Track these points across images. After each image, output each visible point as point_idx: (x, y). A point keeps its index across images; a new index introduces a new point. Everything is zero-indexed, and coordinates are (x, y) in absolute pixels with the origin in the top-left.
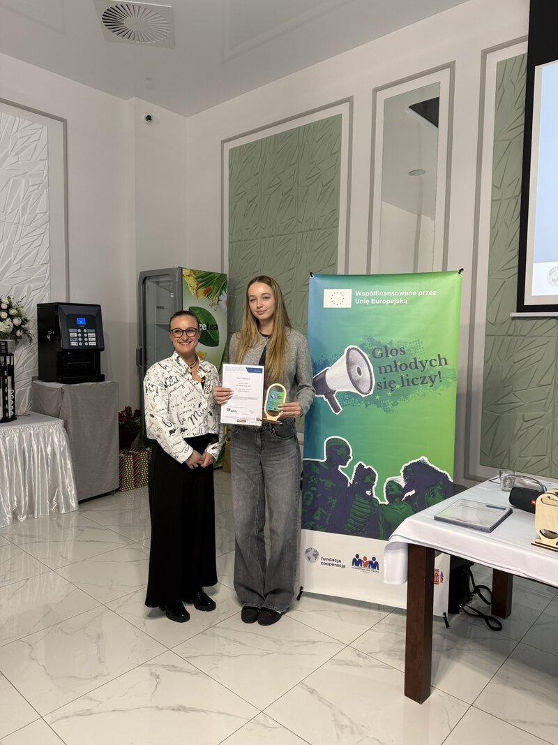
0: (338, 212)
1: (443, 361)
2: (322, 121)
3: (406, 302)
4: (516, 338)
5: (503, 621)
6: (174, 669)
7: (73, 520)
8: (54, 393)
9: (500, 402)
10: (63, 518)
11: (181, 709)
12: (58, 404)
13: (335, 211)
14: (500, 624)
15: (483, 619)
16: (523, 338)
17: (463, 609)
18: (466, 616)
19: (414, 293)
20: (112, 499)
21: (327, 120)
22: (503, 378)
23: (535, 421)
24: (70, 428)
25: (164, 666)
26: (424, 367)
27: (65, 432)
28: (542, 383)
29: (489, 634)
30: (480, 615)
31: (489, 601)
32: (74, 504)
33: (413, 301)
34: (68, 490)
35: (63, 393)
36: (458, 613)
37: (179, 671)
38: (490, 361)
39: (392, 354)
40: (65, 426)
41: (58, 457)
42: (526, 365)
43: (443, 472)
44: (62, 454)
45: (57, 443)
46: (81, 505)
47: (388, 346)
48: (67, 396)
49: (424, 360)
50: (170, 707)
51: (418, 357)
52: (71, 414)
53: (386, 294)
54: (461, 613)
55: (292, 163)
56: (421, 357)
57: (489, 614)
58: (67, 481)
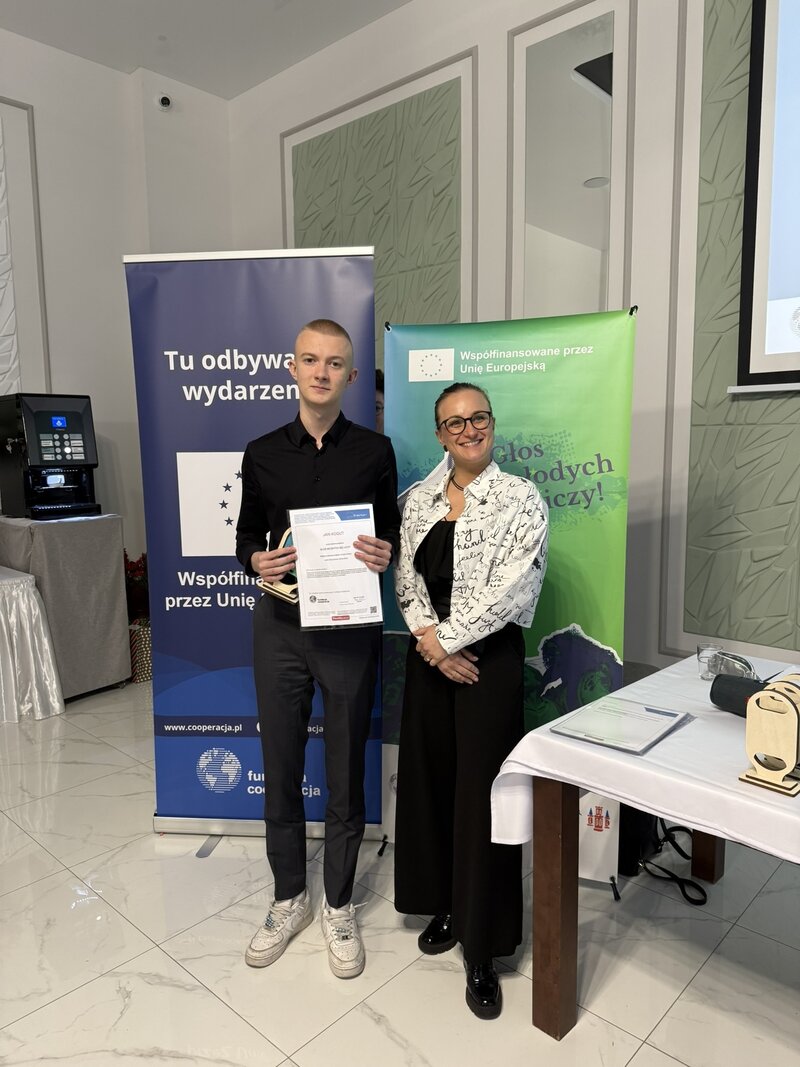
0: (460, 236)
1: (605, 466)
2: (430, 90)
3: (543, 367)
4: (740, 428)
5: (709, 888)
6: (157, 981)
7: (57, 729)
8: (21, 534)
9: (713, 532)
10: (39, 724)
11: (157, 1053)
12: (27, 551)
13: (454, 234)
14: (704, 894)
15: (677, 885)
16: (751, 427)
17: (645, 868)
18: (649, 879)
19: (557, 352)
20: (121, 694)
21: (439, 88)
22: (719, 493)
23: (769, 562)
24: (47, 587)
25: (141, 975)
26: (574, 476)
27: (38, 593)
28: (781, 500)
29: (687, 910)
30: (673, 878)
31: (689, 854)
32: (56, 704)
33: (555, 364)
34: (47, 683)
35: (32, 534)
36: (636, 874)
37: (166, 984)
38: (699, 466)
39: (522, 457)
40: (38, 585)
41: (28, 633)
42: (755, 471)
43: (606, 648)
44: (34, 628)
45: (25, 611)
46: (68, 705)
47: (516, 443)
48: (39, 538)
49: (574, 466)
50: (137, 1050)
51: (563, 460)
52: (46, 567)
53: (509, 354)
54: (641, 874)
55: (386, 163)
56: (570, 460)
57: (688, 876)
58: (44, 670)
